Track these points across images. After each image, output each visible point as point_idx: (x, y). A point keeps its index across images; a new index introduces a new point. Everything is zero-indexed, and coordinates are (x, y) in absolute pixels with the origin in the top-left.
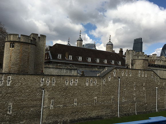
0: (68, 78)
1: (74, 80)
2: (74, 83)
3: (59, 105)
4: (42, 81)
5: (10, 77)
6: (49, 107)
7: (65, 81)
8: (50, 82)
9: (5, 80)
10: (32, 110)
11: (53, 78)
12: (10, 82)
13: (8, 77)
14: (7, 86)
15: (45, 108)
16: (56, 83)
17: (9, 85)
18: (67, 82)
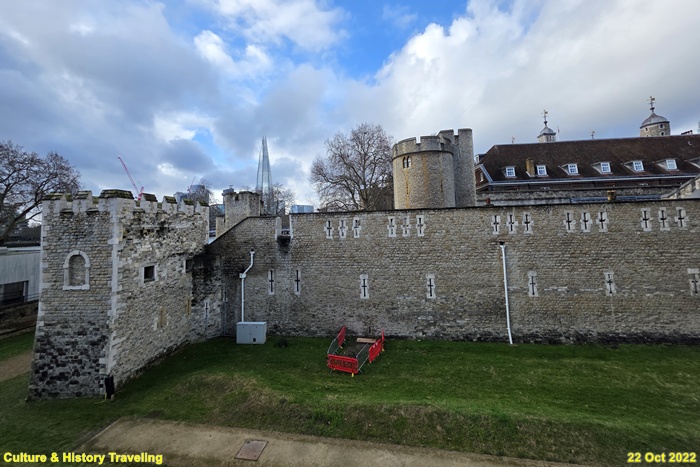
0: (571, 212)
1: (594, 217)
2: (595, 226)
3: (555, 288)
4: (496, 223)
5: (422, 217)
6: (524, 291)
7: (562, 220)
8: (516, 223)
9: (413, 223)
10: (480, 295)
11: (525, 213)
12: (423, 229)
13: (418, 217)
14: (418, 238)
15: (515, 292)
16: (534, 228)
17: (423, 235)
18: (569, 222)
